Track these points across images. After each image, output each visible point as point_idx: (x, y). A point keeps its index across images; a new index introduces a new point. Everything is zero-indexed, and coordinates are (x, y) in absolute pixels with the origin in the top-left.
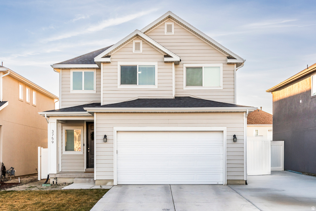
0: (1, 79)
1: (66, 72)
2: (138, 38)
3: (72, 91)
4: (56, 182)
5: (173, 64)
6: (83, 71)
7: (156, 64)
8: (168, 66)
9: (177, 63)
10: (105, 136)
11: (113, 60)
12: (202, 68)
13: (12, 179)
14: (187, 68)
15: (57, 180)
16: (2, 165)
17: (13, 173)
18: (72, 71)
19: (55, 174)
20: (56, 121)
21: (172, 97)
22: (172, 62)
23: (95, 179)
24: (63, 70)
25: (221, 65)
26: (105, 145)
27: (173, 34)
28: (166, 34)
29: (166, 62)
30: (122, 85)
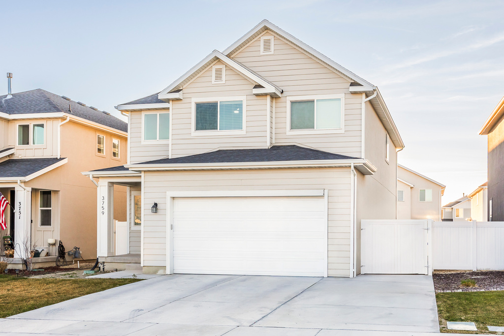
0: (59, 128)
1: (135, 115)
2: (219, 63)
3: (144, 142)
4: (104, 268)
5: (269, 98)
6: (158, 113)
7: (242, 98)
8: (261, 101)
9: (274, 97)
10: (156, 205)
11: (186, 96)
12: (313, 101)
13: (75, 263)
14: (293, 103)
15: (104, 266)
16: (60, 244)
17: (77, 255)
18: (143, 114)
19: (106, 257)
20: (106, 184)
21: (267, 146)
22: (266, 95)
23: (142, 265)
24: (132, 113)
25: (342, 96)
26: (155, 217)
27: (272, 53)
28: (262, 54)
29: (257, 95)
30: (197, 131)
